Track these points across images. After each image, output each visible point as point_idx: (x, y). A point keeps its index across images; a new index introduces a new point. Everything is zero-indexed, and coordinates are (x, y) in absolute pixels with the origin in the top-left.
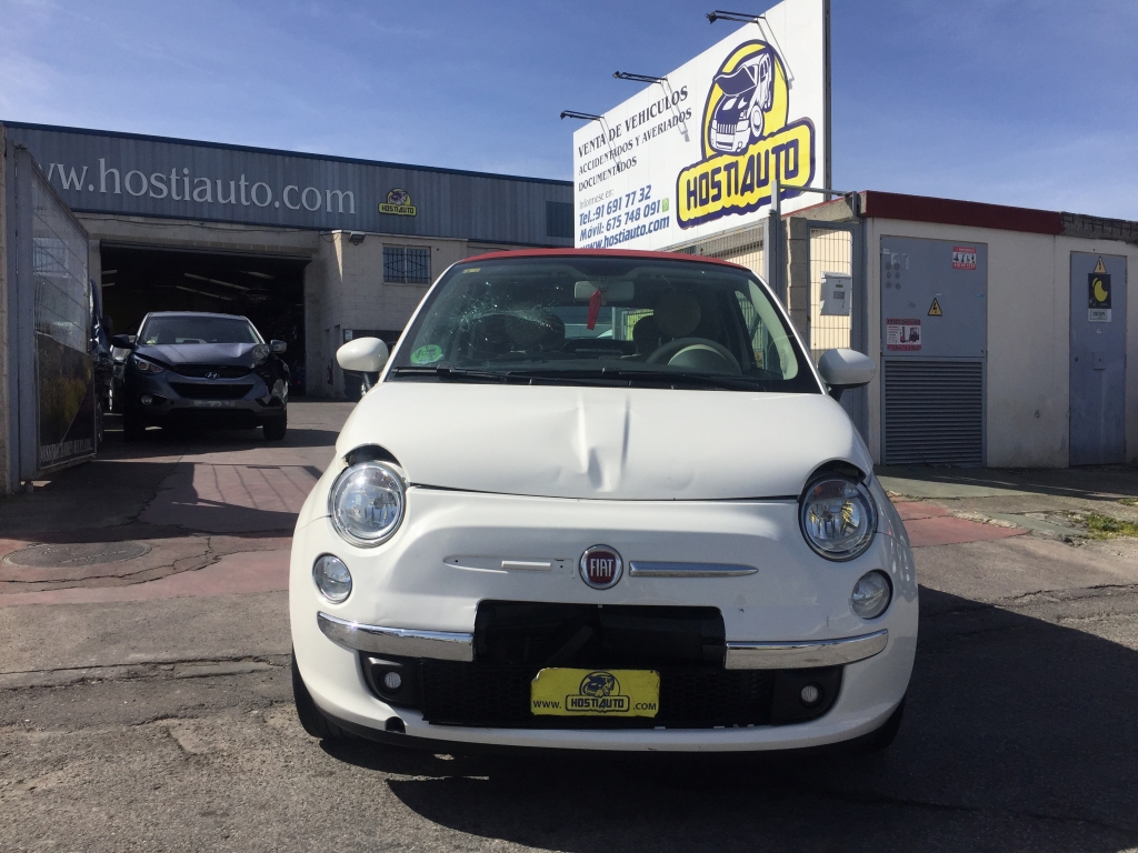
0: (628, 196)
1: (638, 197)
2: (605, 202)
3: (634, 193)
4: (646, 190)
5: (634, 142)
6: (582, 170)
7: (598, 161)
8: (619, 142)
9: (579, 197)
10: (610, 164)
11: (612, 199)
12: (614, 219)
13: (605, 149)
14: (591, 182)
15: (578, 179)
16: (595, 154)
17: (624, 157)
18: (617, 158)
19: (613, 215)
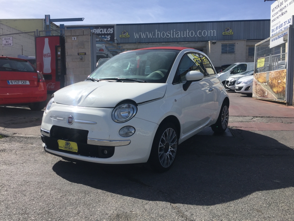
0: (285, 22)
1: (287, 22)
2: (278, 25)
3: (286, 21)
4: (290, 20)
5: (287, 6)
6: (273, 16)
7: (277, 13)
8: (283, 6)
9: (272, 24)
10: (280, 13)
11: (280, 24)
12: (281, 30)
13: (279, 9)
14: (275, 20)
15: (272, 19)
16: (276, 11)
17: (284, 11)
18: (282, 11)
19: (280, 29)
